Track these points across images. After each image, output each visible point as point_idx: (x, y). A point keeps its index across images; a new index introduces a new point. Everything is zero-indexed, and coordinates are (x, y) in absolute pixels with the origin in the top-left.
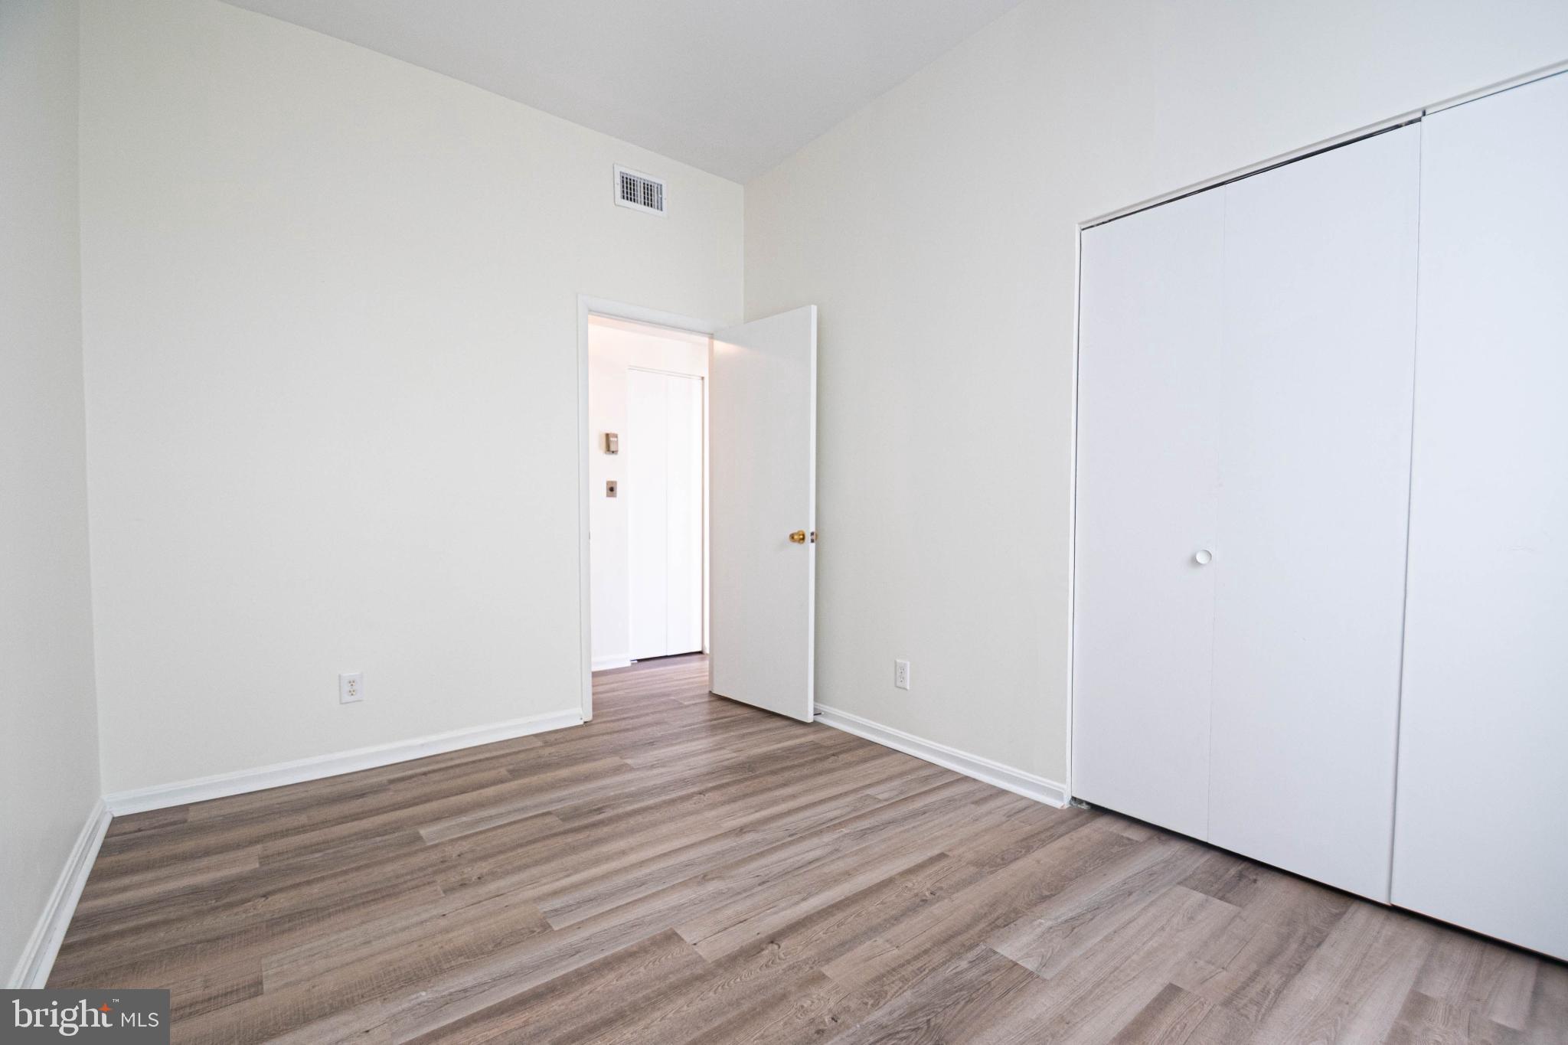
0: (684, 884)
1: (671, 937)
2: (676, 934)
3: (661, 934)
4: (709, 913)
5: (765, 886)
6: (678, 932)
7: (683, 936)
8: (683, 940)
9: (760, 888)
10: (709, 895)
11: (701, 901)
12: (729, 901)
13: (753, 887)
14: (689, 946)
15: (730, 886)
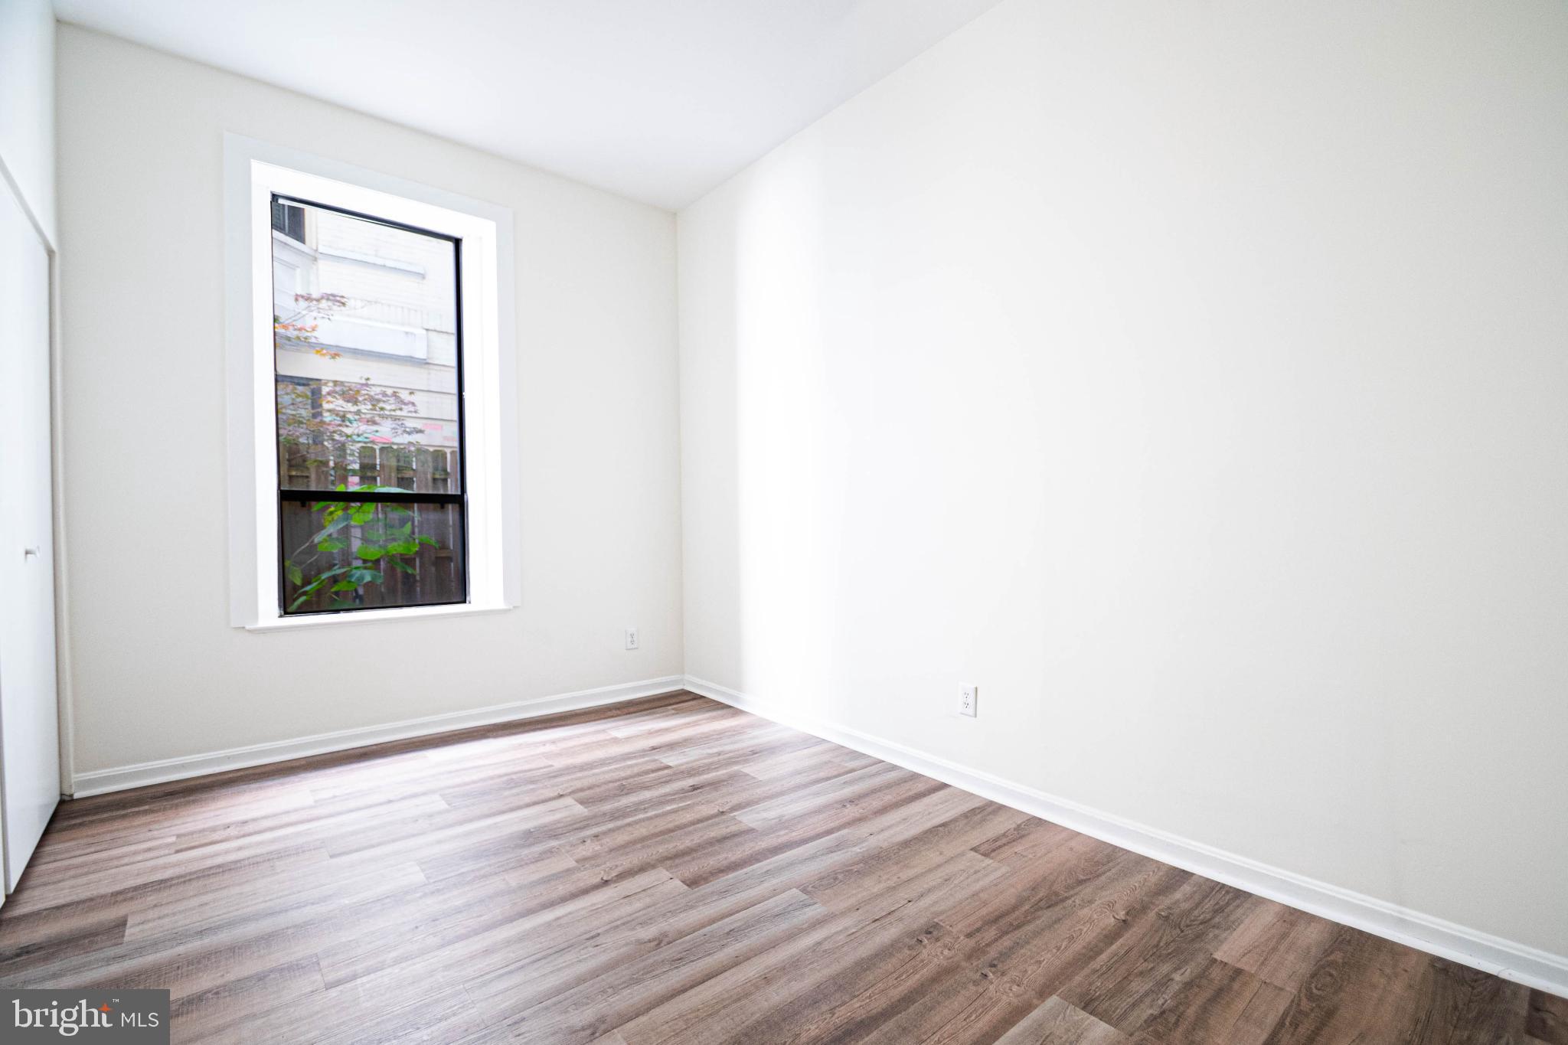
0: (681, 934)
1: (693, 883)
2: (688, 885)
3: (702, 885)
4: (658, 903)
5: (593, 934)
6: (686, 887)
7: (682, 884)
8: (682, 882)
9: (599, 931)
10: (655, 921)
11: (664, 915)
12: (637, 915)
13: (607, 931)
14: (677, 877)
15: (630, 933)
